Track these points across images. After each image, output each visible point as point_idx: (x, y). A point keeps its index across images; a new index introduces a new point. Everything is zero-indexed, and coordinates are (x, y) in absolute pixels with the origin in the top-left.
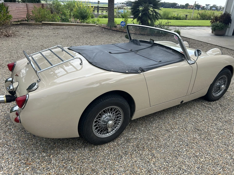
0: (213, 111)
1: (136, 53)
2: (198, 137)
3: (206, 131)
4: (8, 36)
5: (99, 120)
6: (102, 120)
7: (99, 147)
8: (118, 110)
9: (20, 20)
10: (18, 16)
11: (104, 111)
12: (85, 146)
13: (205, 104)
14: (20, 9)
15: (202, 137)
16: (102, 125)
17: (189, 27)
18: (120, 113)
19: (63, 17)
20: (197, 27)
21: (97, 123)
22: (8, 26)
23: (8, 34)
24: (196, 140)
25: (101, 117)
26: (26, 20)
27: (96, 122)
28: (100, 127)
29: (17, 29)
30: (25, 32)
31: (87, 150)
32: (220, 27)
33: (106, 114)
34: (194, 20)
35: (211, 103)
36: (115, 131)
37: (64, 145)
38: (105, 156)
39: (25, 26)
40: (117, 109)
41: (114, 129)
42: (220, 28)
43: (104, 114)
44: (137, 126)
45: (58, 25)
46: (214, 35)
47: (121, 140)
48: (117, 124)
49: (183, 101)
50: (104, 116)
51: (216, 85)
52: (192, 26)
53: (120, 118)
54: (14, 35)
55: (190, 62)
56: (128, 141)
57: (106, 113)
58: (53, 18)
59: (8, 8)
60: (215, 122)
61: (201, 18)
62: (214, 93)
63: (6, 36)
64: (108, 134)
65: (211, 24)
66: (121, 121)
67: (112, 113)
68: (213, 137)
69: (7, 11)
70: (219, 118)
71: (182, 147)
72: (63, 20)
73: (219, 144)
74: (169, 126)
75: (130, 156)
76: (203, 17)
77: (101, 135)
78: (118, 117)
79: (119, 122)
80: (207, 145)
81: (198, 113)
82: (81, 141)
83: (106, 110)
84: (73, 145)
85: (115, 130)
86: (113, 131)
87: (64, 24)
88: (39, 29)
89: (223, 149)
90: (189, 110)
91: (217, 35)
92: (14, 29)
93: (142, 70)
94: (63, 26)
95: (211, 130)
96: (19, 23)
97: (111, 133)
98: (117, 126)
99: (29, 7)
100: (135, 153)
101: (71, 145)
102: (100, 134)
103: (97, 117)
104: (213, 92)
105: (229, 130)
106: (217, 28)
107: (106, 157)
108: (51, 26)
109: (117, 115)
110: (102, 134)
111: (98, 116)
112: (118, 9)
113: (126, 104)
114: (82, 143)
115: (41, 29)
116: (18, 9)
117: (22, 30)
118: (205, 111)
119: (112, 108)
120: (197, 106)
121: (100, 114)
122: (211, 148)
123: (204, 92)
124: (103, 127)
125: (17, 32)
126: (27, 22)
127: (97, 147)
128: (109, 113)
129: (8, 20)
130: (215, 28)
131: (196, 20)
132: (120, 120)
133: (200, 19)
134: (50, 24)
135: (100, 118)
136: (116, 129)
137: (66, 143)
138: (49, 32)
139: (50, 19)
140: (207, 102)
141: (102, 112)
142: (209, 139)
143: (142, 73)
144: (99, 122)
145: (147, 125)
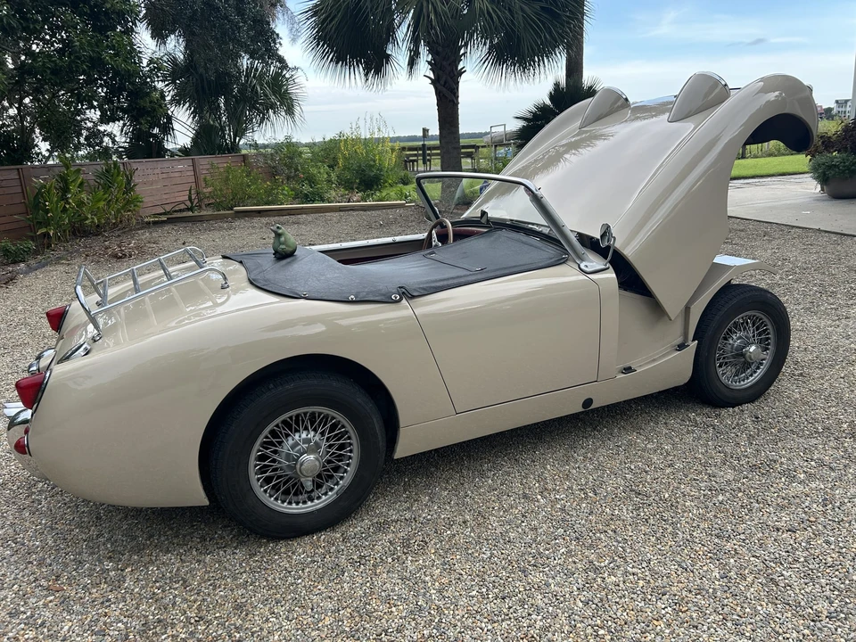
0: (718, 435)
1: (429, 256)
2: (627, 516)
3: (667, 496)
4: (121, 257)
5: (275, 452)
6: (283, 455)
7: (282, 547)
8: (338, 422)
9: (168, 208)
10: (165, 196)
11: (286, 424)
12: (241, 543)
14: (172, 175)
15: (642, 514)
17: (742, 181)
18: (346, 432)
19: (306, 188)
20: (774, 179)
21: (266, 463)
22: (131, 230)
23: (122, 250)
24: (618, 522)
25: (279, 443)
26: (189, 209)
27: (262, 458)
28: (281, 477)
29: (154, 234)
30: (176, 241)
31: (240, 554)
32: (844, 167)
33: (297, 437)
34: (776, 156)
36: (337, 493)
37: (175, 541)
38: (290, 570)
39: (184, 225)
40: (333, 418)
42: (843, 172)
43: (287, 435)
45: (285, 213)
46: (827, 198)
47: (359, 526)
48: (342, 470)
49: (590, 402)
50: (290, 441)
53: (350, 451)
54: (142, 253)
55: (586, 266)
57: (296, 430)
58: (269, 192)
59: (132, 177)
60: (713, 468)
63: (116, 256)
64: (312, 504)
65: (810, 160)
66: (353, 460)
67: (316, 430)
68: (685, 512)
69: (129, 182)
70: (732, 457)
71: (555, 544)
72: (307, 198)
73: (695, 534)
74: (537, 485)
75: (372, 568)
77: (286, 504)
78: (342, 447)
79: (348, 465)
81: (661, 444)
82: (233, 530)
83: (291, 418)
84: (205, 540)
85: (335, 491)
87: (302, 208)
88: (221, 228)
89: (706, 548)
90: (632, 436)
91: (837, 196)
92: (145, 235)
93: (403, 293)
94: (299, 216)
95: (685, 493)
96: (164, 218)
97: (322, 500)
98: (342, 478)
99: (201, 167)
100: (390, 560)
101: (198, 540)
102: (283, 502)
103: (264, 442)
105: (752, 491)
106: (830, 173)
107: (293, 573)
108: (261, 217)
109: (337, 440)
110: (290, 503)
111: (267, 437)
112: (496, 146)
113: (359, 400)
114: (234, 536)
115: (226, 230)
116: (164, 176)
117: (167, 235)
118: (689, 439)
119: (314, 412)
120: (666, 423)
121: (273, 434)
122: (659, 546)
124: (287, 475)
125: (152, 245)
126: (190, 214)
127: (277, 545)
128: (306, 429)
129: (129, 211)
130: (824, 173)
132: (350, 457)
134: (259, 212)
135: (276, 446)
136: (339, 486)
137: (184, 536)
138: (251, 234)
139: (262, 198)
141: (277, 426)
142: (665, 521)
143: (404, 301)
144: (274, 461)
145: (462, 484)
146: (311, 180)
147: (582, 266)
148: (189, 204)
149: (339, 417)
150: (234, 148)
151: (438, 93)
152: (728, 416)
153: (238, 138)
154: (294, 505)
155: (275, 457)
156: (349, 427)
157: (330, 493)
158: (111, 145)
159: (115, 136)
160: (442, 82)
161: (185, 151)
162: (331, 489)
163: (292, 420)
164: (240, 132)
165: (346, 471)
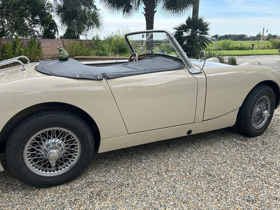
1: (125, 65)
2: (204, 187)
3: (223, 177)
5: (38, 148)
6: (42, 149)
8: (70, 135)
9: (53, 56)
10: (52, 52)
11: (44, 135)
12: (23, 188)
13: (238, 140)
14: (55, 45)
15: (211, 186)
18: (74, 140)
19: (101, 52)
21: (34, 153)
25: (40, 143)
27: (31, 150)
28: (42, 159)
31: (21, 194)
33: (49, 140)
34: (264, 49)
35: (248, 139)
36: (70, 168)
38: (40, 204)
40: (68, 133)
43: (45, 140)
45: (92, 59)
49: (190, 131)
52: (256, 55)
53: (76, 149)
55: (192, 71)
57: (49, 138)
58: (87, 52)
59: (40, 44)
60: (245, 165)
61: (272, 47)
62: (254, 123)
64: (58, 172)
66: (78, 153)
68: (231, 186)
69: (39, 46)
70: (253, 160)
71: (168, 199)
73: (236, 198)
74: (164, 168)
75: (79, 206)
76: (275, 46)
77: (44, 172)
78: (73, 147)
79: (75, 155)
80: (215, 199)
81: (221, 152)
84: (8, 185)
85: (69, 167)
89: (242, 207)
90: (209, 148)
93: (104, 76)
95: (232, 177)
96: (51, 59)
97: (62, 170)
98: (72, 161)
99: (65, 43)
100: (88, 202)
101: (5, 185)
102: (43, 170)
103: (32, 143)
104: (253, 121)
105: (263, 177)
107: (40, 206)
108: (83, 60)
109: (71, 143)
110: (46, 171)
111: (33, 141)
113: (80, 126)
116: (52, 45)
118: (233, 150)
119: (58, 130)
120: (223, 143)
122: (219, 205)
128: (54, 137)
131: (266, 49)
132: (76, 152)
133: (272, 48)
135: (39, 145)
136: (71, 165)
139: (85, 54)
140: (241, 138)
141: (39, 135)
142: (222, 190)
143: (104, 80)
144: (38, 152)
145: (131, 165)
146: (103, 50)
147: (190, 71)
149: (70, 133)
150: (78, 37)
151: (147, 19)
152: (251, 142)
153: (79, 34)
154: (48, 172)
155: (38, 150)
156: (76, 138)
157: (66, 167)
159: (39, 32)
160: (148, 15)
161: (61, 38)
162: (67, 166)
163: (47, 133)
164: (80, 32)
165: (74, 158)
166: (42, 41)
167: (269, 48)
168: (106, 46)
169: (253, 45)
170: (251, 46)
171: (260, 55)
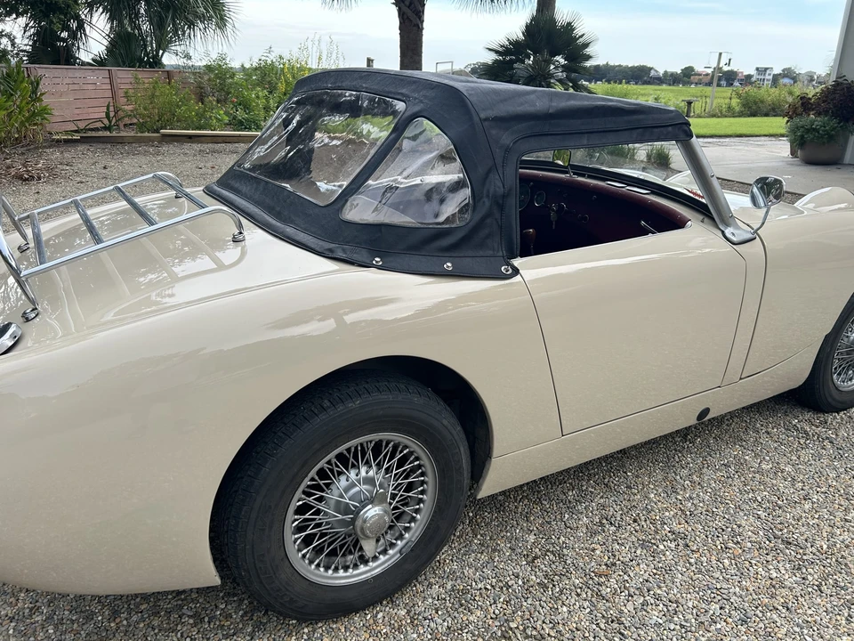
0: (840, 452)
3: (825, 547)
4: (27, 179)
5: (320, 499)
6: (332, 503)
8: (411, 453)
9: (82, 125)
10: (77, 111)
11: (342, 458)
13: (803, 420)
14: (85, 87)
15: (810, 578)
16: (335, 525)
18: (419, 466)
19: (241, 114)
21: (307, 516)
22: (37, 148)
23: (28, 171)
24: (784, 592)
25: (328, 485)
26: (105, 128)
27: (301, 510)
28: (326, 534)
29: (66, 155)
30: (94, 164)
32: (823, 131)
33: (352, 474)
34: (719, 117)
35: (830, 418)
36: (400, 551)
37: (156, 623)
39: (101, 146)
40: (406, 447)
41: (392, 545)
42: (822, 137)
43: (340, 473)
44: (503, 525)
45: (220, 139)
46: (800, 163)
47: (429, 595)
48: (408, 518)
49: (706, 411)
50: (343, 482)
51: (846, 339)
52: (712, 136)
53: (422, 492)
54: (52, 174)
55: (733, 234)
56: (462, 599)
57: (353, 466)
58: (200, 115)
59: (38, 84)
61: (742, 112)
62: (839, 374)
63: (21, 178)
64: (367, 568)
65: (788, 121)
66: (426, 503)
67: (379, 466)
69: (34, 92)
72: (240, 125)
76: (750, 107)
77: (330, 572)
78: (410, 487)
79: (417, 511)
80: (839, 618)
81: (778, 463)
82: (241, 601)
83: (348, 450)
84: (202, 620)
85: (397, 549)
86: (391, 552)
87: (240, 136)
88: (146, 153)
90: (737, 450)
92: (55, 155)
94: (237, 145)
95: (847, 542)
96: (77, 137)
97: (379, 562)
98: (407, 529)
99: (119, 81)
101: (191, 621)
102: (327, 568)
103: (309, 487)
104: (835, 369)
106: (809, 137)
108: (192, 143)
109: (406, 478)
110: (336, 569)
111: (312, 479)
113: (445, 422)
114: (246, 613)
115: (153, 155)
116: (76, 87)
117: (86, 160)
119: (381, 441)
120: (768, 433)
121: (322, 474)
123: (796, 370)
124: (337, 533)
125: (65, 167)
126: (107, 134)
127: (314, 631)
128: (368, 463)
129: (35, 124)
130: (802, 137)
131: (726, 117)
132: (421, 501)
133: (741, 115)
134: (190, 138)
135: (323, 491)
136: (404, 541)
137: (169, 613)
138: (183, 162)
139: (193, 122)
140: (808, 415)
141: (329, 462)
142: (842, 588)
144: (318, 512)
145: (549, 523)
146: (246, 106)
148: (106, 121)
149: (413, 445)
150: (156, 63)
153: (161, 52)
154: (341, 573)
155: (321, 506)
156: (426, 461)
158: (9, 48)
159: (15, 38)
160: (407, 2)
161: (99, 62)
163: (349, 453)
164: (163, 45)
165: (413, 519)
166: (40, 72)
167: (730, 113)
168: (257, 95)
169: (689, 103)
170: (683, 104)
171: (720, 136)
